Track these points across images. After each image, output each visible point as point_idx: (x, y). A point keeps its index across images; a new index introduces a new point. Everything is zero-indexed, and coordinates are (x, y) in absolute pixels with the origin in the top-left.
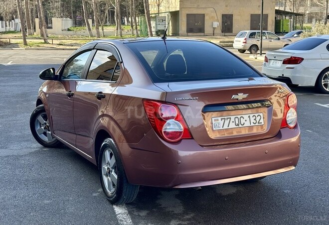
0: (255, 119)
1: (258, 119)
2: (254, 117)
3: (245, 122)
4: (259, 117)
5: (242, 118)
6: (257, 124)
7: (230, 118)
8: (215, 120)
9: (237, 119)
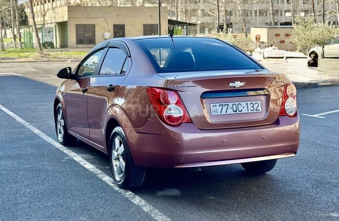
0: (253, 107)
1: (255, 106)
2: (252, 105)
3: (243, 109)
4: (257, 104)
5: (239, 105)
6: (255, 111)
7: (228, 105)
8: (213, 106)
9: (234, 106)
